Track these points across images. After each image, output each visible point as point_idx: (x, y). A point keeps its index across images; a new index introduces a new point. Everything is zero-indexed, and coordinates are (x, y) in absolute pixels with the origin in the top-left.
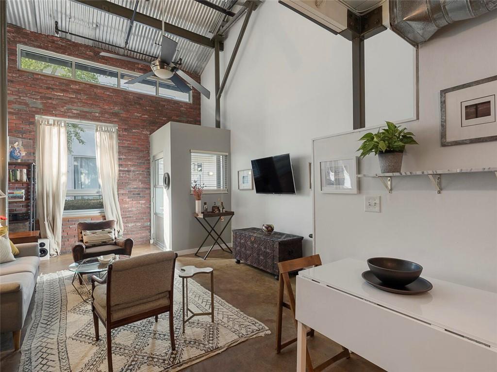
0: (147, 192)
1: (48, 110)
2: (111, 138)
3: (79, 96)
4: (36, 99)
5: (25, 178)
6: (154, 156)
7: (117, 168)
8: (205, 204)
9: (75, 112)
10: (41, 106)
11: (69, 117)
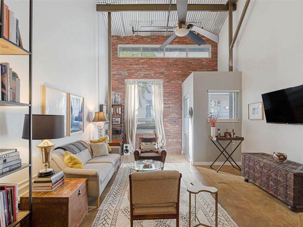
0: (180, 120)
1: (130, 76)
2: (160, 88)
3: (144, 66)
4: (125, 71)
5: (120, 113)
6: (184, 97)
7: (163, 106)
8: (219, 130)
9: (142, 75)
10: (127, 75)
11: (139, 78)
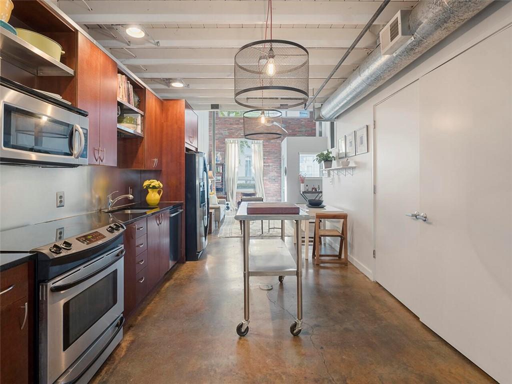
1: (230, 136)
2: (259, 146)
4: (226, 131)
5: (221, 171)
7: (262, 164)
8: (307, 186)
10: (227, 134)
11: (240, 138)
